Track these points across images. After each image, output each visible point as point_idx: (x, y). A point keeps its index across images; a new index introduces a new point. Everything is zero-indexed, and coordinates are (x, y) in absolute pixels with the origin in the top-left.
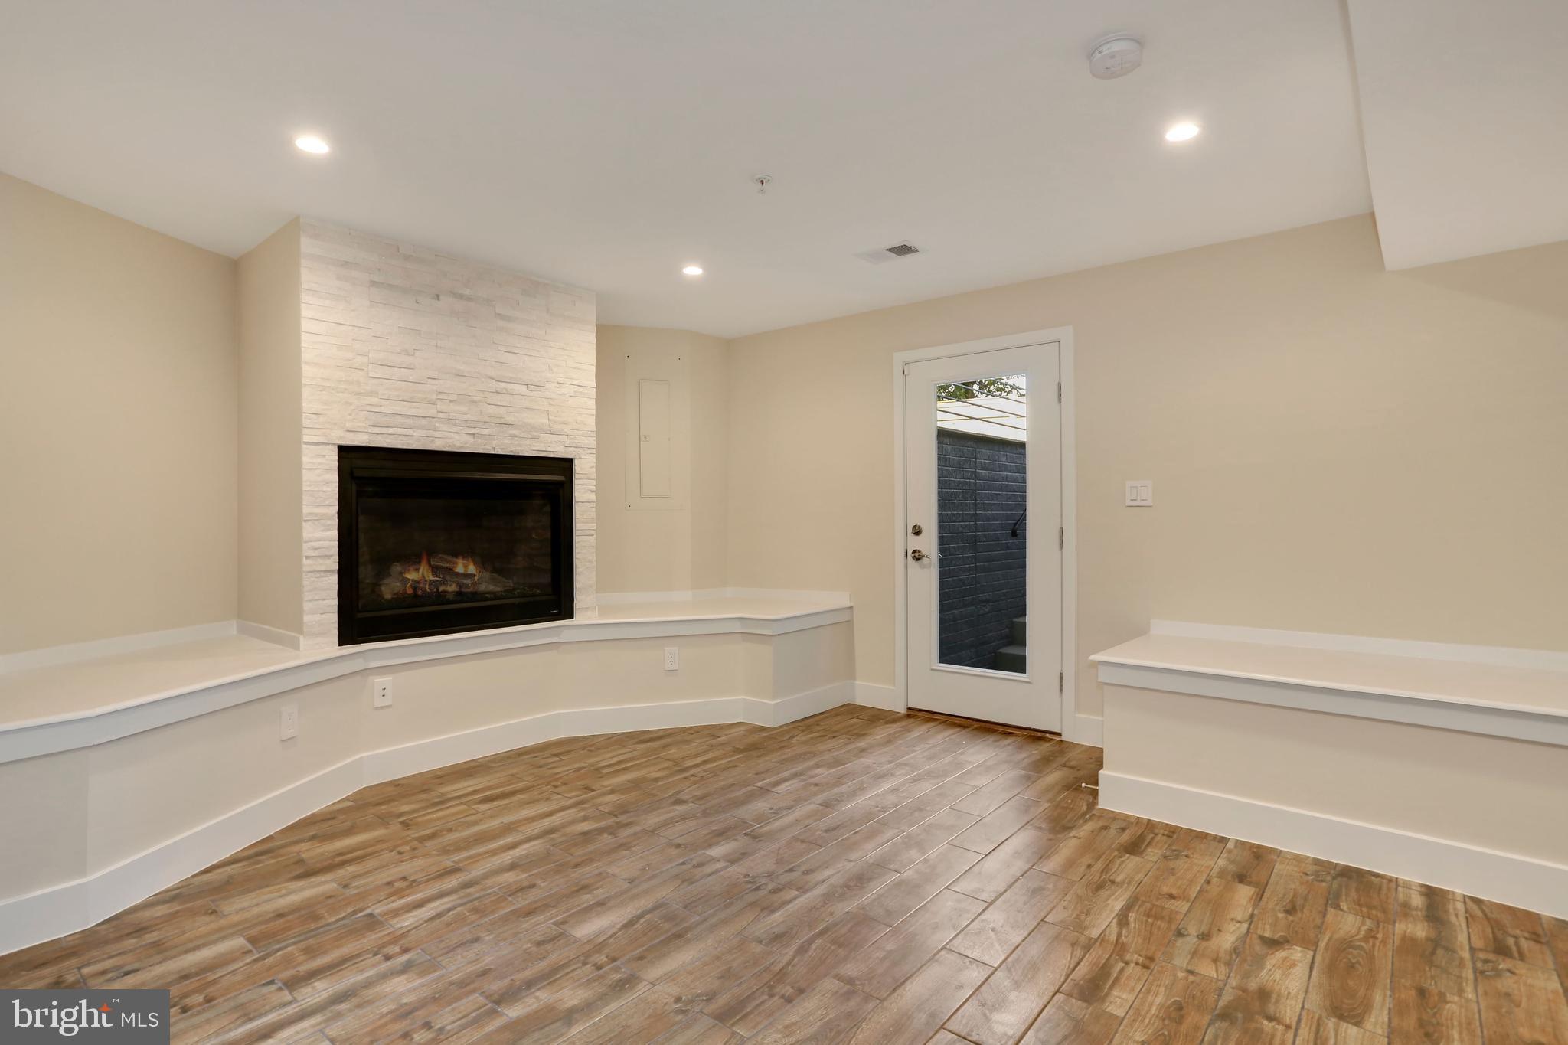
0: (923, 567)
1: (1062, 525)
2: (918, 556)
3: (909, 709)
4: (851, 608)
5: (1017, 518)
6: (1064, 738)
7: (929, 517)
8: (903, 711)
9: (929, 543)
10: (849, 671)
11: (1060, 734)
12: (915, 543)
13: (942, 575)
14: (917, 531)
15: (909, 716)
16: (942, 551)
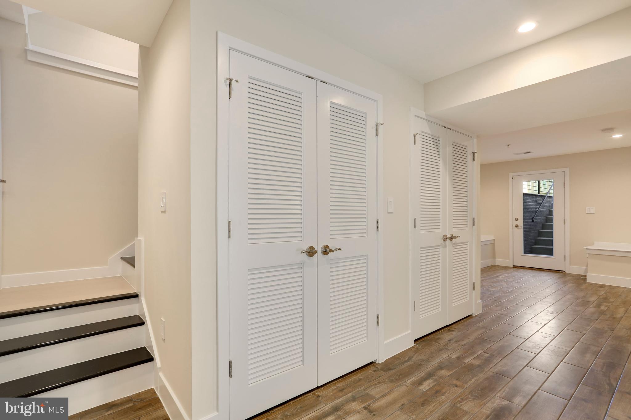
0: (519, 229)
1: (565, 218)
2: (517, 226)
3: (514, 266)
4: (494, 240)
5: (533, 217)
6: (566, 272)
7: (520, 215)
8: (512, 266)
9: (521, 223)
10: (494, 257)
11: (564, 271)
12: (516, 223)
13: (524, 231)
14: (517, 220)
15: (514, 268)
16: (524, 225)
